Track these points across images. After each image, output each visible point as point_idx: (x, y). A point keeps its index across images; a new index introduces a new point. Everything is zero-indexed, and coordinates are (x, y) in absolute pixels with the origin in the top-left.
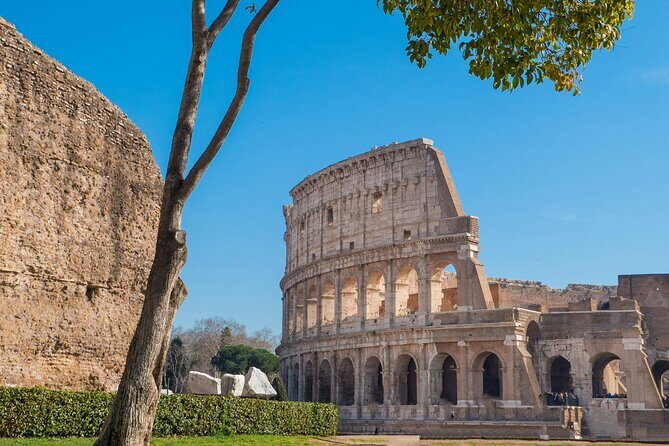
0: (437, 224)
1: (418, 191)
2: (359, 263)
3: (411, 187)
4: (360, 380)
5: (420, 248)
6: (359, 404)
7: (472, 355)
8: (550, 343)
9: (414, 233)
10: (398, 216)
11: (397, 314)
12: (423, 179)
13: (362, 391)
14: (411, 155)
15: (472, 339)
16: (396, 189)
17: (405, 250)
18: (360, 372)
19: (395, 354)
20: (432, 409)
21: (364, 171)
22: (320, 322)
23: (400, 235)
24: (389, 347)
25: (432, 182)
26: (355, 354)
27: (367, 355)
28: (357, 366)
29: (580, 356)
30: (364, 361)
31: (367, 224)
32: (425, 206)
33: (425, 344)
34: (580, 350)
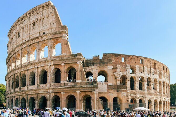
0: (55, 29)
1: (48, 19)
2: (28, 45)
3: (46, 18)
4: (28, 79)
5: (48, 37)
6: (28, 86)
7: (66, 67)
8: (87, 68)
9: (46, 33)
10: (41, 28)
11: (40, 58)
12: (50, 15)
13: (29, 82)
14: (46, 8)
15: (66, 63)
16: (40, 20)
17: (43, 38)
18: (28, 77)
19: (40, 70)
20: (52, 84)
21: (30, 17)
22: (16, 66)
23: (42, 34)
24: (38, 68)
25: (53, 16)
26: (26, 72)
27: (30, 71)
28: (27, 75)
29: (96, 71)
30: (29, 73)
31: (31, 33)
32: (51, 24)
33: (50, 66)
34: (96, 69)
